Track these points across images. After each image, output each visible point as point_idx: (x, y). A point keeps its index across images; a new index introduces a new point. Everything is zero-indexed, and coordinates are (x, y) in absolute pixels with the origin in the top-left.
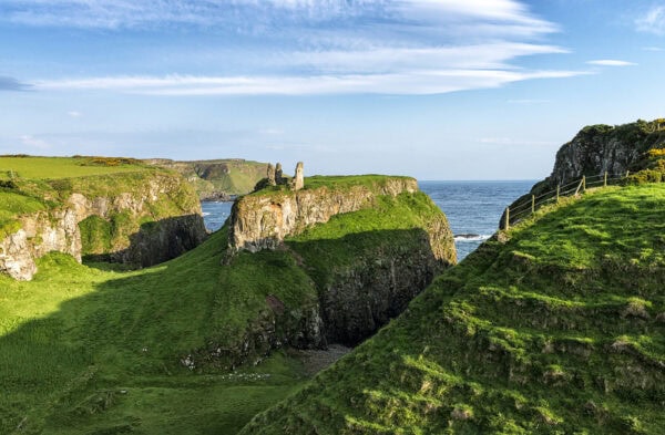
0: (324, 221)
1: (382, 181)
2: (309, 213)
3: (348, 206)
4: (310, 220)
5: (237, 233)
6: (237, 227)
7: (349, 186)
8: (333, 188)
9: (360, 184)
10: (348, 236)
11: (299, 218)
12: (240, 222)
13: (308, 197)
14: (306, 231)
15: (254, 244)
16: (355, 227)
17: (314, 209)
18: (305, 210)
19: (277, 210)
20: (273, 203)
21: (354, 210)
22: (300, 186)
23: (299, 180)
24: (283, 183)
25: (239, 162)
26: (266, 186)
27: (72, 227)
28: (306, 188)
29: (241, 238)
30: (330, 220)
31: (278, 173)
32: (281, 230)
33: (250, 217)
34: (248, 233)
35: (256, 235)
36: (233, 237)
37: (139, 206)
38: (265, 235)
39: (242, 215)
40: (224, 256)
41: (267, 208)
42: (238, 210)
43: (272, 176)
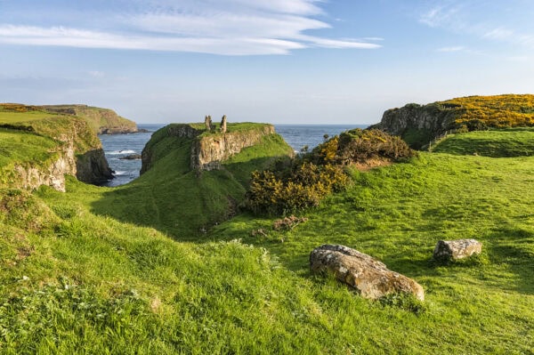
0: (239, 152)
1: (262, 127)
2: (231, 147)
3: (248, 143)
4: (231, 152)
5: (200, 159)
6: (200, 155)
7: (248, 130)
8: (240, 131)
9: (253, 129)
10: (252, 160)
11: (226, 150)
12: (202, 152)
13: (230, 137)
14: (230, 158)
15: (208, 165)
16: (255, 155)
17: (234, 145)
18: (229, 145)
19: (217, 145)
20: (215, 141)
22: (225, 130)
23: (225, 127)
24: (214, 128)
25: (84, 108)
26: (205, 130)
27: (72, 158)
28: (228, 132)
29: (202, 162)
30: (241, 151)
31: (210, 122)
32: (219, 157)
33: (207, 150)
34: (206, 159)
35: (210, 160)
36: (197, 162)
37: (72, 143)
38: (214, 160)
39: (203, 148)
40: (197, 174)
41: (213, 144)
42: (200, 145)
43: (208, 124)
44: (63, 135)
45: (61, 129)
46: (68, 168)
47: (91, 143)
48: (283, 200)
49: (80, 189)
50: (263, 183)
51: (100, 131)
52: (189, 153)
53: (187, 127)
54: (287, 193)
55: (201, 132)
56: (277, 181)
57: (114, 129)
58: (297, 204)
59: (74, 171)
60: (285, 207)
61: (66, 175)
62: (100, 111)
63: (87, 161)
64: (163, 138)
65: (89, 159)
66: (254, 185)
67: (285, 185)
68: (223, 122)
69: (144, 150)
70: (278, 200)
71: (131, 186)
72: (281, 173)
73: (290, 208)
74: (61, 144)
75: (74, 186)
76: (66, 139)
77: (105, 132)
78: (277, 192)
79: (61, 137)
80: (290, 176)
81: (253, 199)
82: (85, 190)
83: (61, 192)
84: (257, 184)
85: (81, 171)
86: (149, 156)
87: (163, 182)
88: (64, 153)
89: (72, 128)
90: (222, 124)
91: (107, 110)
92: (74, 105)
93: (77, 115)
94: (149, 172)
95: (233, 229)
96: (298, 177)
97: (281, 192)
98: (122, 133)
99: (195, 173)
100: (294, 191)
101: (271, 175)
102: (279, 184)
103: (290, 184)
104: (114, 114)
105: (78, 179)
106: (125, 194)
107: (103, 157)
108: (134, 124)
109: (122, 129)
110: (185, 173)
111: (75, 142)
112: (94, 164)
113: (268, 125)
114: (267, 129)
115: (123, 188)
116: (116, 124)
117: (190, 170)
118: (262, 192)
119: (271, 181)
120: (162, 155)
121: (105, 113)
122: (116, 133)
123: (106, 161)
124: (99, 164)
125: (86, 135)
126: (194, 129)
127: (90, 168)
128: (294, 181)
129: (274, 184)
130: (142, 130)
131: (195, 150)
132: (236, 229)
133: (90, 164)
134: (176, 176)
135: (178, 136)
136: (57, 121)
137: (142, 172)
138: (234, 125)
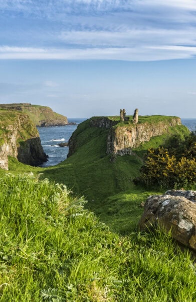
0: (148, 140)
1: (169, 119)
2: (142, 136)
3: (157, 132)
4: (142, 140)
5: (115, 146)
6: (115, 143)
7: (157, 121)
8: (150, 123)
9: (162, 120)
11: (137, 139)
12: (117, 140)
13: (141, 127)
14: (141, 146)
15: (122, 151)
17: (144, 134)
18: (140, 134)
19: (129, 134)
20: (128, 131)
21: (160, 135)
22: (137, 121)
23: (137, 118)
24: (127, 120)
25: (28, 106)
26: (120, 121)
27: (14, 143)
28: (139, 123)
29: (117, 148)
30: (150, 140)
31: (124, 114)
32: (131, 145)
33: (121, 138)
34: (120, 146)
35: (123, 147)
36: (112, 148)
37: (16, 132)
38: (127, 147)
39: (117, 136)
40: (111, 158)
41: (126, 133)
42: (115, 134)
43: (122, 116)
44: (10, 126)
45: (9, 121)
46: (11, 151)
47: (31, 133)
48: (175, 175)
49: (19, 168)
50: (157, 158)
51: (40, 124)
52: (106, 141)
53: (106, 119)
54: (179, 167)
55: (116, 123)
56: (171, 157)
57: (50, 122)
58: (189, 178)
59: (16, 154)
60: (177, 181)
61: (9, 157)
62: (40, 108)
63: (27, 147)
64: (85, 129)
65: (29, 145)
66: (148, 160)
67: (178, 160)
68: (135, 114)
69: (71, 138)
70: (170, 173)
71: (58, 167)
72: (175, 149)
73: (182, 182)
74: (7, 132)
75: (15, 165)
76: (12, 129)
77: (43, 125)
78: (170, 166)
79: (8, 127)
80: (183, 152)
81: (147, 173)
82: (23, 169)
83: (5, 170)
84: (151, 159)
85: (22, 154)
86: (74, 143)
87: (84, 165)
88: (9, 139)
89: (17, 121)
90: (134, 116)
91: (46, 107)
92: (21, 104)
93: (23, 111)
94: (73, 156)
95: (124, 200)
96: (192, 152)
97: (173, 166)
98: (56, 125)
99: (110, 157)
100: (186, 165)
101: (165, 151)
102: (172, 160)
103: (183, 160)
104: (50, 110)
105: (19, 160)
106: (53, 173)
107: (40, 144)
108: (65, 119)
109: (56, 122)
110: (102, 158)
111: (18, 131)
112: (32, 150)
113: (176, 118)
114: (174, 121)
115: (52, 168)
116: (52, 118)
117: (107, 155)
118: (155, 167)
119: (165, 156)
120: (84, 143)
121: (44, 110)
122: (51, 126)
123: (42, 147)
124: (37, 150)
125: (27, 126)
126: (111, 121)
127: (29, 152)
128: (187, 156)
129: (167, 160)
130: (72, 123)
131: (111, 138)
132: (127, 200)
133: (29, 149)
134: (95, 160)
135: (98, 126)
136: (6, 115)
137: (68, 156)
138: (146, 117)
